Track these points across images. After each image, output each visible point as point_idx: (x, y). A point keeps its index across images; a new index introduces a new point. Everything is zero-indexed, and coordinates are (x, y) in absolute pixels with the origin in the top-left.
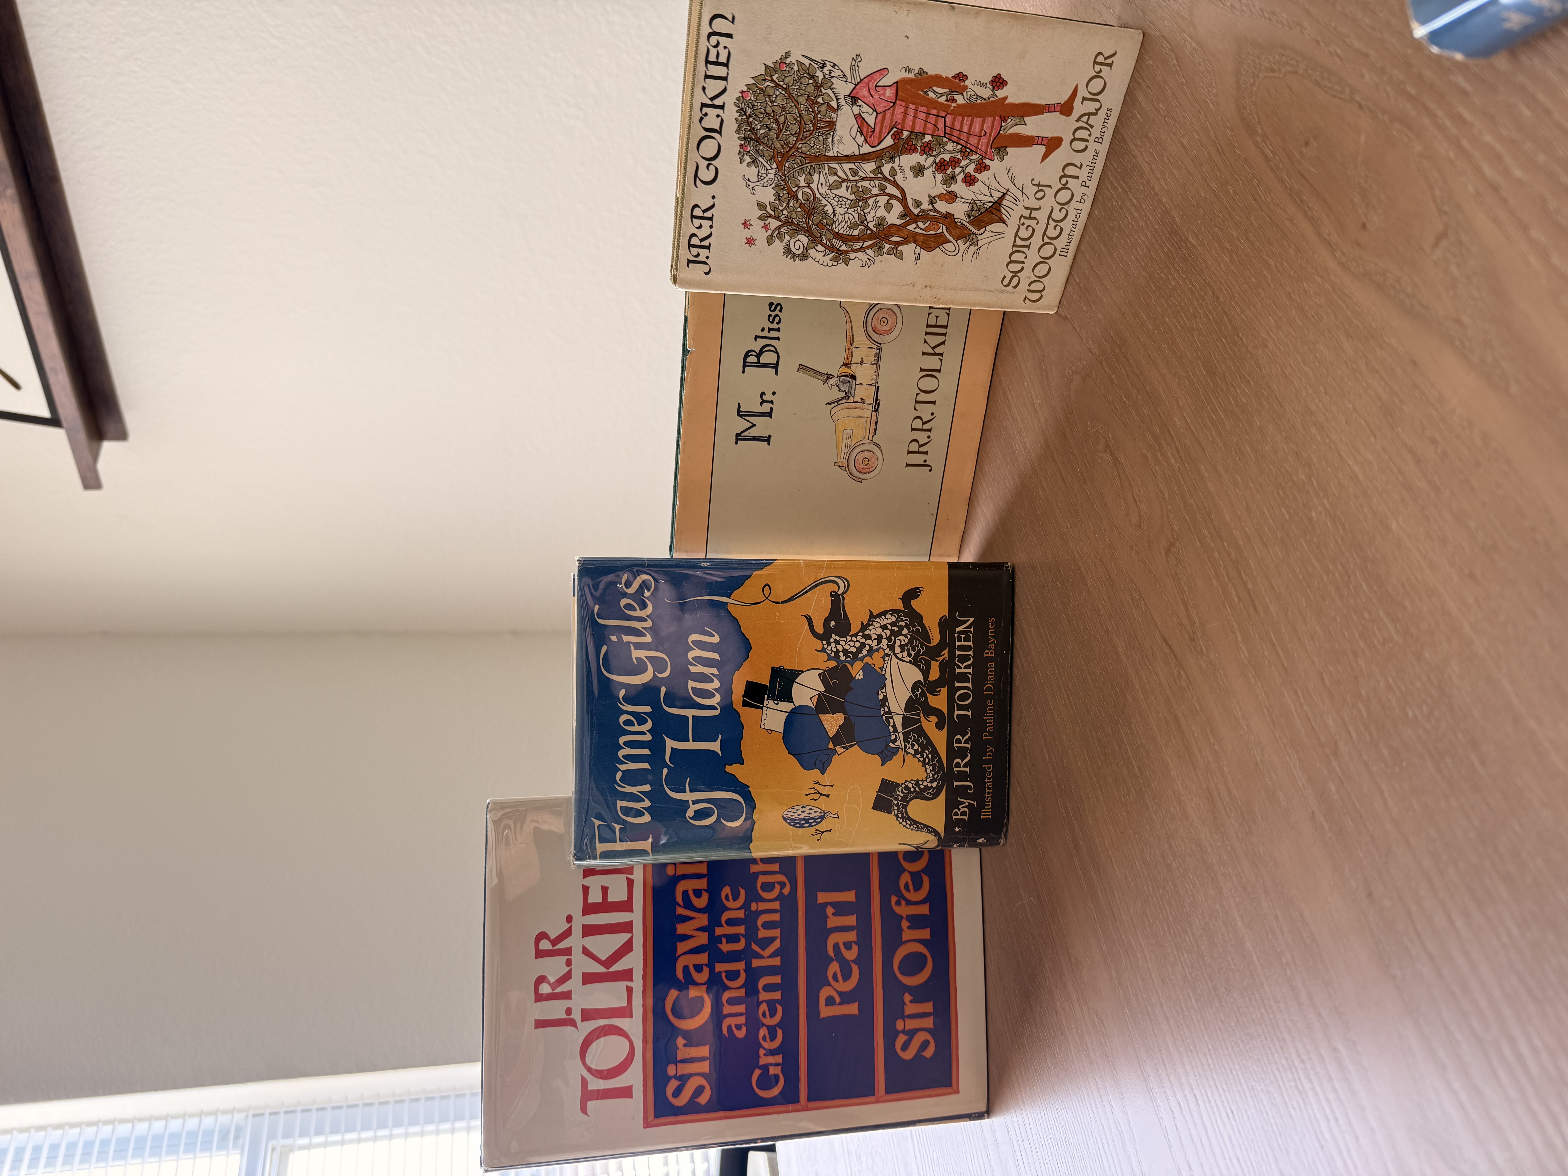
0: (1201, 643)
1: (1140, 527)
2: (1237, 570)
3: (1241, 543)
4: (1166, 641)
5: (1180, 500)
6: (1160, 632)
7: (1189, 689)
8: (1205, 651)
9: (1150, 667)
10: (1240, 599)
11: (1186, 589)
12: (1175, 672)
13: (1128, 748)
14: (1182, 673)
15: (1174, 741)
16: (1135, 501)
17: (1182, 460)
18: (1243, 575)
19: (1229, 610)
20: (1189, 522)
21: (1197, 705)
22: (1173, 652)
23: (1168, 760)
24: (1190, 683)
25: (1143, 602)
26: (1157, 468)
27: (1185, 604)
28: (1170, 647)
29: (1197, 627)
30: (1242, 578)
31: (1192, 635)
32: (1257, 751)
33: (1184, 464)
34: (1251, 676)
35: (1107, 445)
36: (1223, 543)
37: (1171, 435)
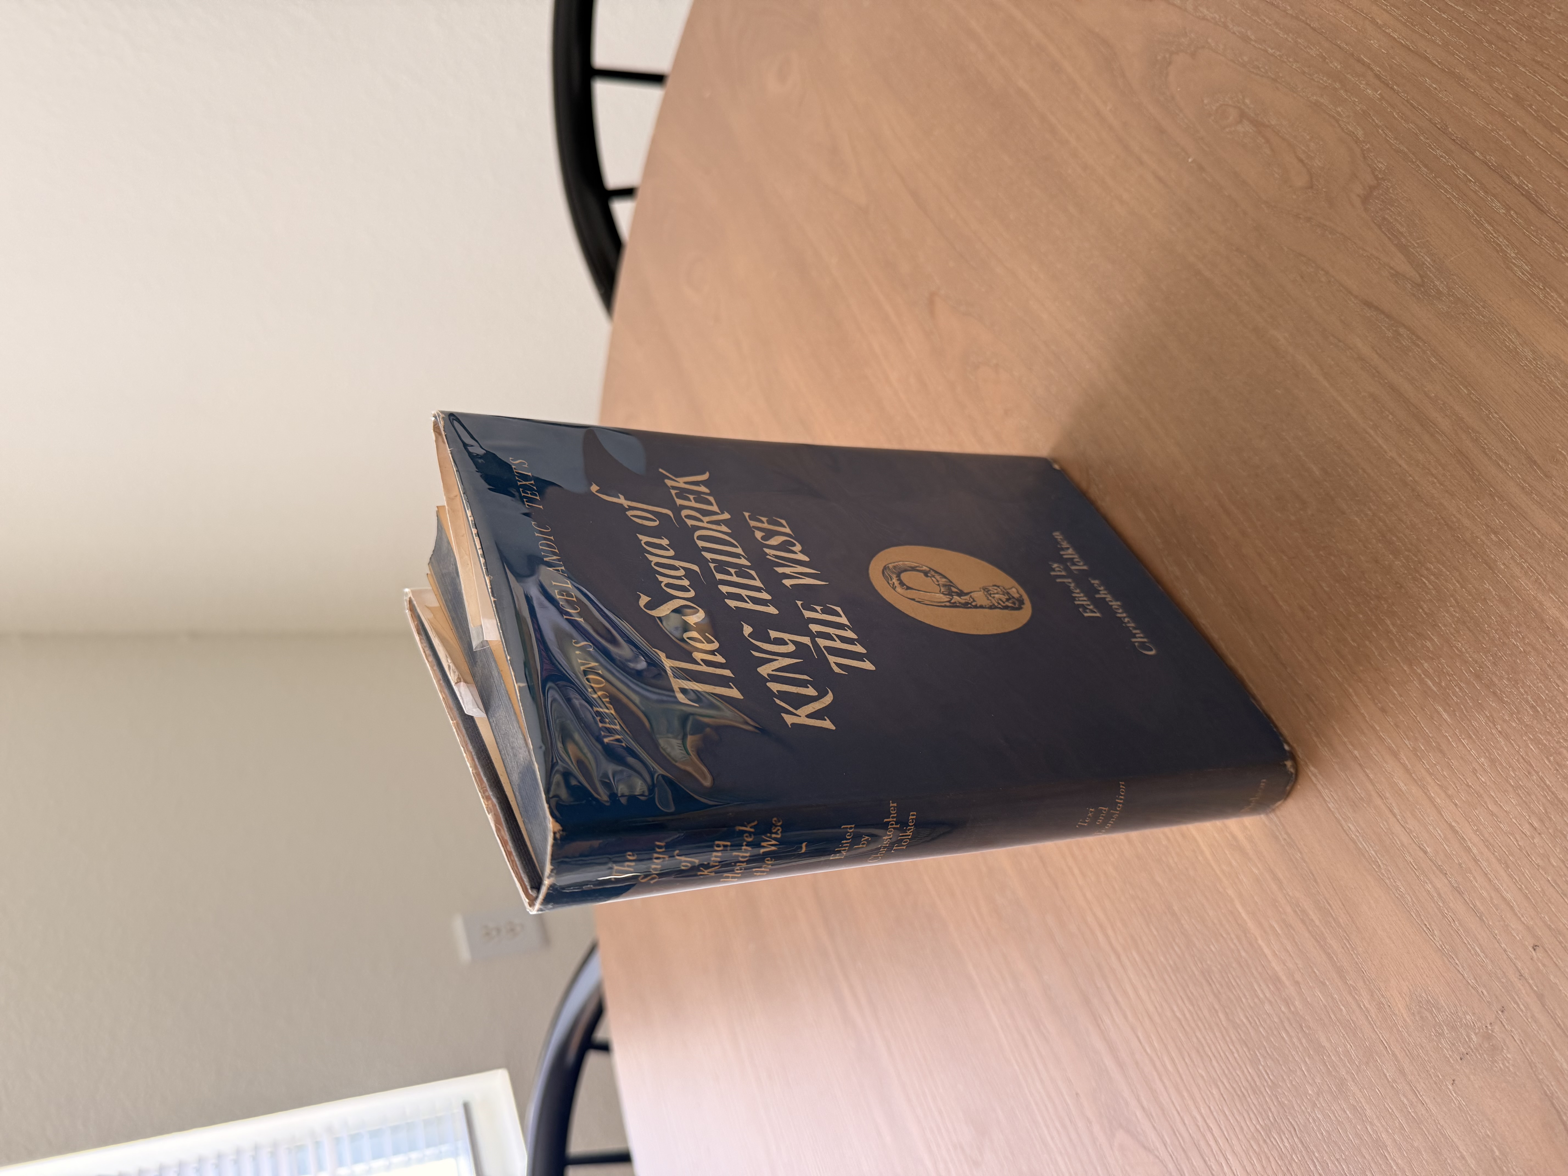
0: (1437, 283)
1: (1311, 187)
2: (1502, 177)
3: (1508, 142)
4: (1369, 304)
5: (1387, 132)
6: (1356, 297)
7: (1418, 346)
8: (1445, 291)
9: (1341, 344)
10: (1508, 208)
11: (1403, 230)
12: (1389, 334)
13: (1301, 453)
14: (1402, 330)
15: (1390, 417)
16: (1301, 161)
17: (1387, 85)
18: (1515, 179)
19: (1489, 228)
20: (1406, 150)
21: (1433, 360)
22: (1383, 312)
23: (1380, 442)
24: (1419, 338)
25: (1322, 272)
26: (1339, 109)
27: (1403, 249)
28: (1377, 309)
29: (1428, 268)
30: (1510, 182)
31: (1419, 280)
32: (1555, 376)
33: (1392, 88)
34: (1535, 291)
35: (1243, 115)
36: (1473, 154)
37: (1363, 63)
